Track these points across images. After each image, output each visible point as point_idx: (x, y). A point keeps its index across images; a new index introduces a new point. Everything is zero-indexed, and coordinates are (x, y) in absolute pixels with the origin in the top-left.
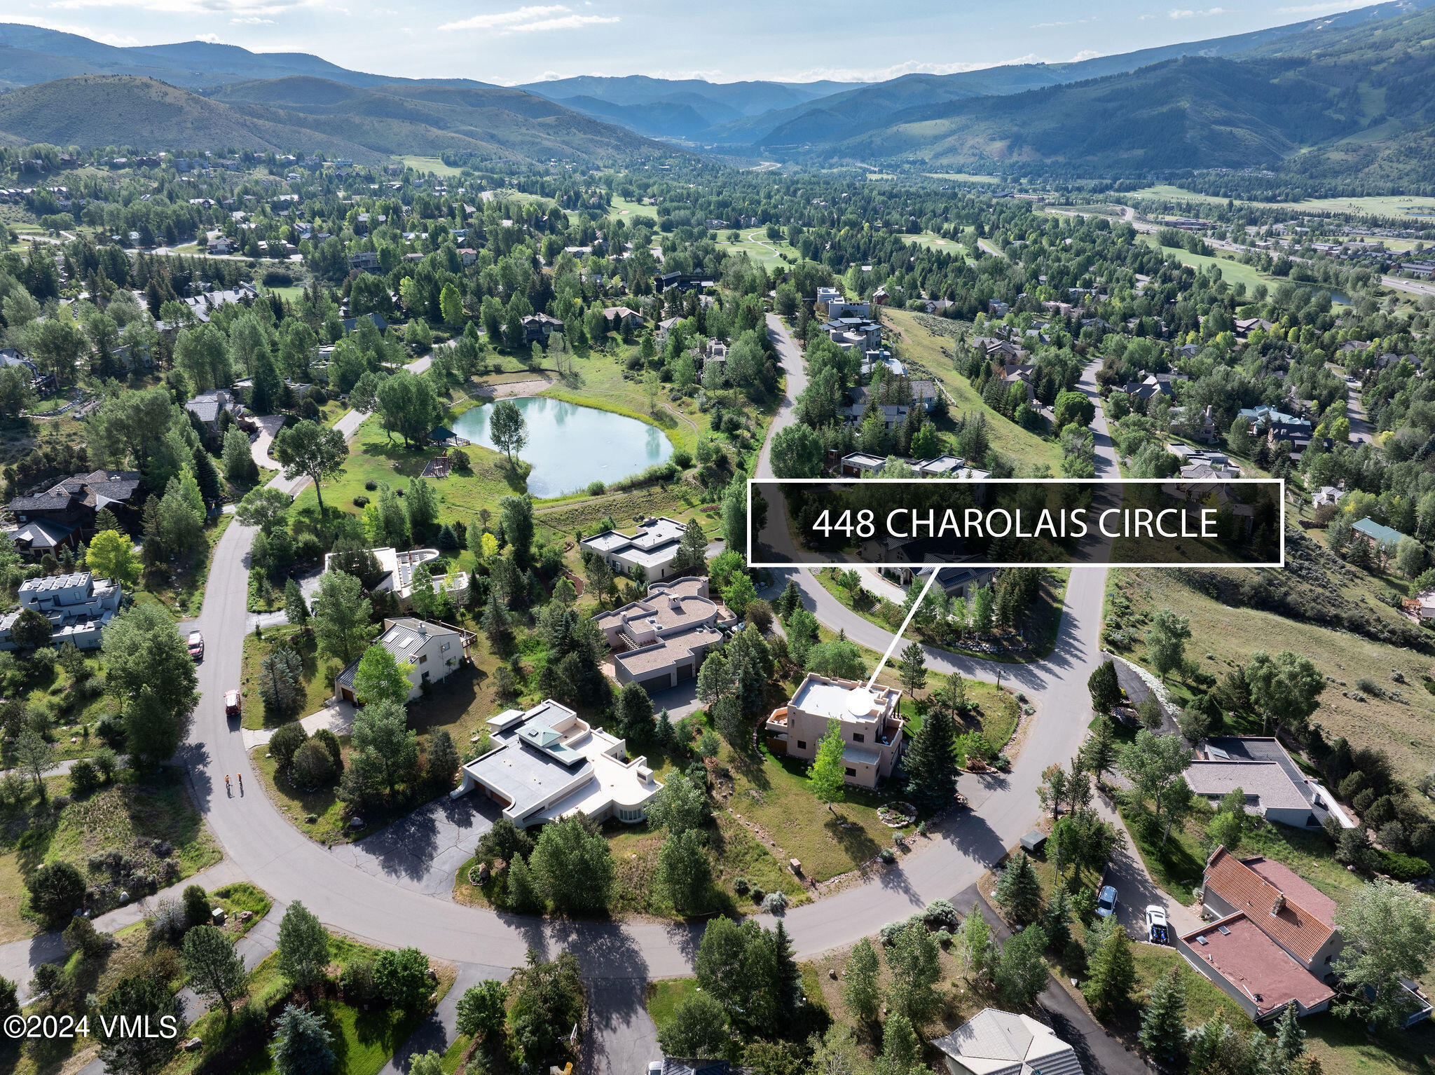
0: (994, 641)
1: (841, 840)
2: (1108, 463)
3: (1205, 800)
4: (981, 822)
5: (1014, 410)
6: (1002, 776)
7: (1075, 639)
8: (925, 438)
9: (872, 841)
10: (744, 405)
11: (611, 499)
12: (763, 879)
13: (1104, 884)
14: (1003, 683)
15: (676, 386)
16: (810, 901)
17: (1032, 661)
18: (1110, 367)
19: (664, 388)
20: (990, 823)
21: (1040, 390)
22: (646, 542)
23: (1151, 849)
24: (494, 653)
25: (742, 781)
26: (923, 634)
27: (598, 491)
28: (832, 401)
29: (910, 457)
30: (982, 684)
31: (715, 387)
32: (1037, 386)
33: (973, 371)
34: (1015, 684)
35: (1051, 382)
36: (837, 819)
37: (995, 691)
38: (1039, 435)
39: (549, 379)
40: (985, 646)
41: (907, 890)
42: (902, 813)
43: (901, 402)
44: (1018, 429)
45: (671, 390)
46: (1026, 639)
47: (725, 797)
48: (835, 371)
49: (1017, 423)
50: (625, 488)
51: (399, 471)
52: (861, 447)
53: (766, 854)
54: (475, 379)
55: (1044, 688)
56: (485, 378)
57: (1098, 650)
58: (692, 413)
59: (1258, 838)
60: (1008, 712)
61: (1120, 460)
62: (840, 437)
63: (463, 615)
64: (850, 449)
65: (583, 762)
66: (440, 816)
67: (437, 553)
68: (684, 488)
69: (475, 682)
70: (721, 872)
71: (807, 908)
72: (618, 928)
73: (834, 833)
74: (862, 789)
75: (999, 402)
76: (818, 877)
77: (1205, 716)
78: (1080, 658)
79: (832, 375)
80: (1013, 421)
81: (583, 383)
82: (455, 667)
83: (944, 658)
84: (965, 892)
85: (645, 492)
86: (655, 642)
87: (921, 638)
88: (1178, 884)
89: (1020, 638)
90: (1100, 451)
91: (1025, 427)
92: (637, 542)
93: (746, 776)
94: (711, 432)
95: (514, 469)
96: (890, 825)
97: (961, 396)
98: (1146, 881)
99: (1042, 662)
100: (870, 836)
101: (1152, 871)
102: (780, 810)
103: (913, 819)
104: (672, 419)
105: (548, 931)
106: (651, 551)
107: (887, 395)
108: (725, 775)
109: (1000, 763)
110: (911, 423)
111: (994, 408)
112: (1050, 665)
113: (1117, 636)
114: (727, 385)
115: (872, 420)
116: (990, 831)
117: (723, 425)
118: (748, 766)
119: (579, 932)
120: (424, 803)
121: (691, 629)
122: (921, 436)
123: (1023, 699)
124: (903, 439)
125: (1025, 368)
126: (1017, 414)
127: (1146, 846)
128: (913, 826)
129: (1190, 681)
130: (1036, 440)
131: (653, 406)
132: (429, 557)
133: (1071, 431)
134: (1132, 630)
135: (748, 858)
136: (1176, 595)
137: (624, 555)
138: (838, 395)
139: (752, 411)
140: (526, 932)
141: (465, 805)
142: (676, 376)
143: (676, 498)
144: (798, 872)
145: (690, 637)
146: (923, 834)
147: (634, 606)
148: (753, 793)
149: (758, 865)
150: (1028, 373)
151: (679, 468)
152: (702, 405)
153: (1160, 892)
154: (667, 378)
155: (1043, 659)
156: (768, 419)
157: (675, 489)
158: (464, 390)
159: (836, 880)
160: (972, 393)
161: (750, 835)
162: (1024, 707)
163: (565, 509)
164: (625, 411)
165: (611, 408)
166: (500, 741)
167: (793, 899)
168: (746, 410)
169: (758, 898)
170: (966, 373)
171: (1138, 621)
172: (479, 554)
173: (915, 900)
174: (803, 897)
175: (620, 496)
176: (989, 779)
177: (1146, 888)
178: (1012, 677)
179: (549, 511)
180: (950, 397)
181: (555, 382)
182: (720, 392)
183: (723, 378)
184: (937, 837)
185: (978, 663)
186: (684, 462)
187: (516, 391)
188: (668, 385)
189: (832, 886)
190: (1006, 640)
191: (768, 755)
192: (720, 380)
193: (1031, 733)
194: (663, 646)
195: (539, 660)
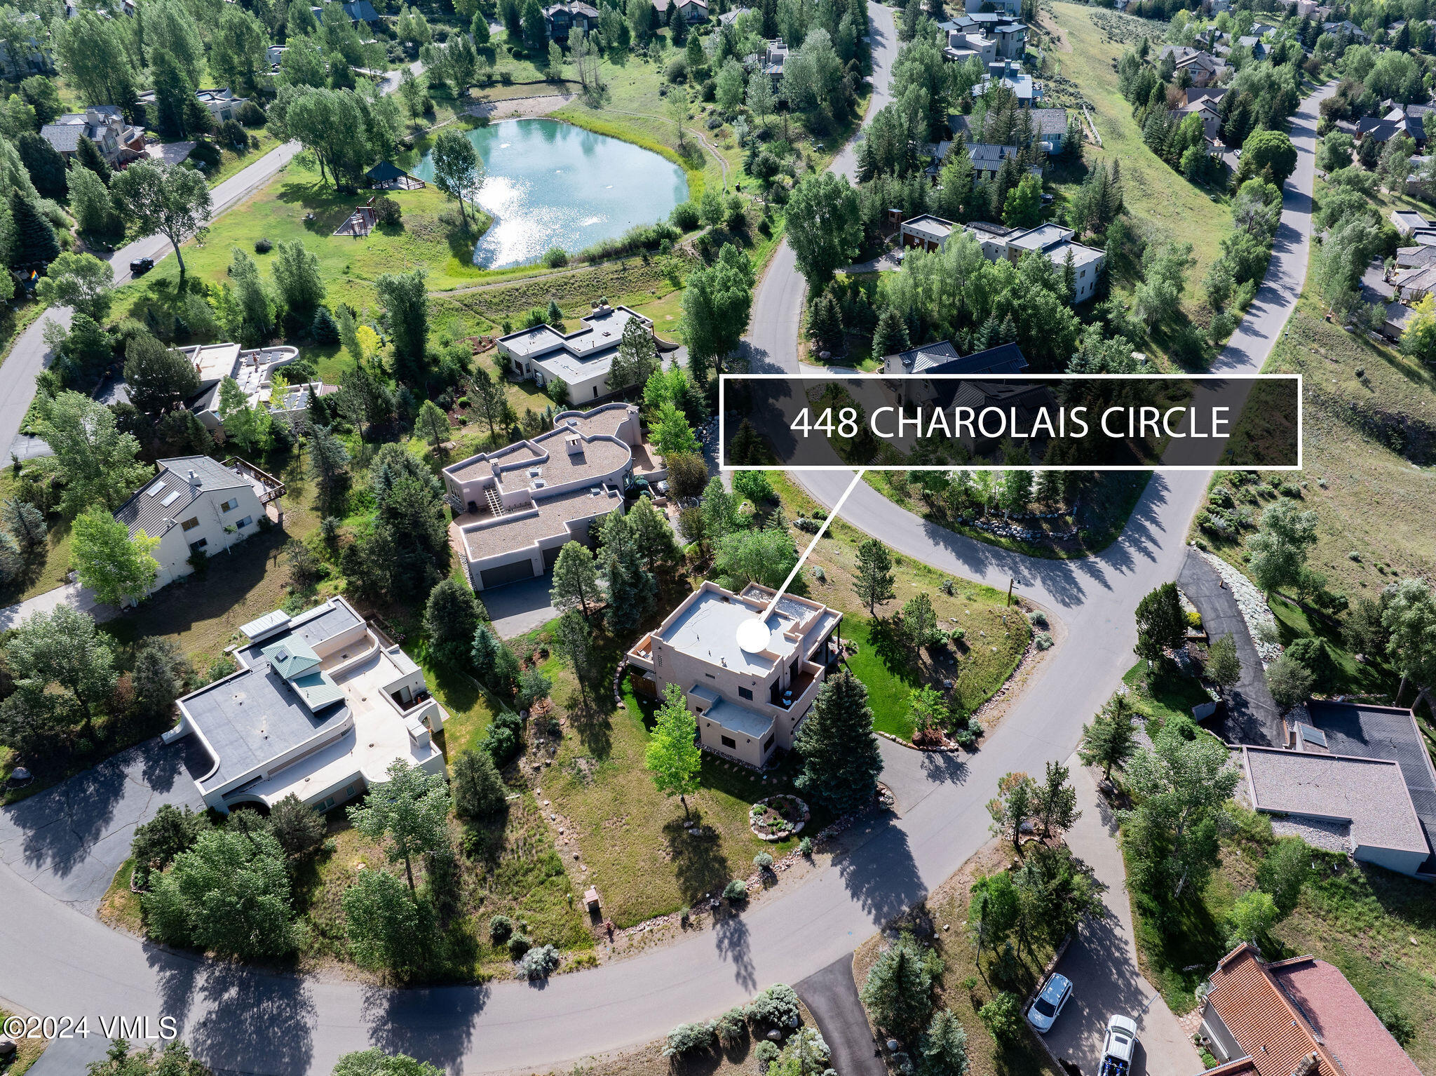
0: (1031, 522)
1: (677, 854)
2: (1295, 236)
3: (1265, 819)
4: (900, 837)
5: (1180, 155)
6: (962, 756)
7: (1154, 521)
8: (1024, 197)
9: (722, 861)
10: (799, 137)
11: (569, 274)
12: (539, 917)
13: (1055, 969)
14: (1020, 591)
15: (719, 107)
16: (592, 962)
17: (1078, 556)
18: (1343, 94)
19: (704, 110)
20: (912, 844)
21: (1229, 127)
22: (582, 345)
23: (1152, 905)
24: (316, 509)
25: (573, 739)
26: (931, 505)
27: (558, 261)
28: (911, 135)
29: (1002, 223)
30: (991, 591)
31: (764, 111)
32: (1225, 120)
33: (1141, 96)
34: (1038, 595)
35: (1245, 115)
36: (687, 818)
37: (1001, 606)
38: (1209, 192)
39: (567, 93)
40: (1016, 528)
41: (738, 959)
42: (785, 816)
43: (1010, 142)
44: (1181, 183)
45: (712, 113)
46: (1079, 521)
47: (537, 769)
48: (924, 91)
49: (1181, 173)
50: (594, 260)
51: (309, 224)
52: (936, 206)
53: (559, 873)
54: (475, 92)
55: (1079, 602)
56: (488, 91)
57: (1183, 543)
58: (728, 148)
59: (1333, 890)
60: (1010, 643)
61: (1314, 234)
62: (906, 191)
63: (302, 446)
64: (918, 209)
65: (339, 705)
66: (136, 770)
67: (297, 351)
68: (675, 261)
69: (273, 553)
70: (482, 900)
71: (585, 975)
72: (298, 983)
73: (673, 841)
74: (742, 769)
75: (1162, 141)
76: (623, 920)
77: (1307, 672)
78: (1148, 554)
79: (918, 97)
80: (1177, 168)
81: (608, 100)
82: (251, 529)
83: (949, 543)
84: (829, 970)
85: (619, 266)
86: (529, 505)
87: (926, 510)
88: (1177, 970)
89: (1069, 519)
90: (1290, 218)
91: (1193, 180)
92: (571, 344)
93: (581, 731)
94: (743, 176)
95: (466, 224)
96: (762, 836)
97: (1115, 132)
98: (1126, 961)
99: (1092, 558)
100: (724, 852)
101: (1144, 945)
102: (610, 796)
103: (800, 826)
104: (701, 156)
105: (201, 979)
106: (586, 358)
107: (995, 130)
108: (552, 733)
109: (965, 736)
110: (1009, 173)
111: (1156, 151)
112: (1102, 564)
113: (1219, 522)
114: (782, 107)
115: (954, 168)
116: (909, 857)
117: (754, 168)
118: (590, 716)
119: (244, 986)
120: (126, 747)
121: (583, 489)
122: (1018, 194)
123: (1042, 623)
124: (995, 198)
125: (1215, 91)
126: (1183, 161)
127: (1145, 899)
128: (795, 839)
129: (1309, 600)
130: (1203, 199)
131: (682, 136)
132: (287, 357)
133: (1252, 191)
134: (1247, 509)
135: (530, 878)
136: (1336, 449)
137: (548, 365)
138: (922, 127)
139: (806, 147)
140: (172, 977)
141: (176, 755)
142: (719, 93)
143: (658, 276)
144: (595, 911)
145: (578, 501)
146: (807, 855)
147: (524, 446)
148: (583, 764)
149: (540, 892)
150: (1217, 100)
151: (678, 230)
152: (743, 136)
153: (1143, 984)
154: (710, 97)
155: (1096, 554)
156: (827, 158)
157: (662, 262)
158: (454, 107)
159: (646, 926)
160: (1131, 127)
161: (549, 837)
162: (1040, 634)
163: (503, 287)
164: (649, 142)
165: (632, 137)
166: (244, 661)
167: (568, 957)
168: (799, 145)
169: (519, 951)
170: (1131, 96)
171: (1261, 495)
172: (357, 355)
173: (746, 978)
174: (584, 956)
175: (585, 270)
176: (939, 760)
177: (1121, 974)
178: (1038, 582)
179: (480, 290)
180: (1094, 132)
181: (574, 97)
182: (772, 119)
183: (775, 99)
184: (824, 860)
185: (997, 556)
186: (688, 222)
187: (521, 110)
188: (710, 106)
189: (638, 937)
190: (1046, 520)
191: (629, 697)
192: (772, 100)
193: (1033, 683)
194: (536, 515)
195: (367, 525)
